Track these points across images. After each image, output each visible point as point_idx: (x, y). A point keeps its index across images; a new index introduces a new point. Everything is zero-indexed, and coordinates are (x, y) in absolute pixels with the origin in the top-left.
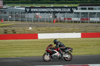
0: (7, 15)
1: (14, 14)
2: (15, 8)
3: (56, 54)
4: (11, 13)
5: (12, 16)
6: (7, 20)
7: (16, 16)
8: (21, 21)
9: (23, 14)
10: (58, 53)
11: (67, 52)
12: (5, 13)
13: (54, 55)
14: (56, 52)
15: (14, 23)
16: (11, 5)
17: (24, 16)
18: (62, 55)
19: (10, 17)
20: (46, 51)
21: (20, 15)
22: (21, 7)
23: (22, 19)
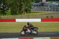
0: (48, 7)
1: (52, 7)
2: (53, 3)
3: (28, 31)
4: (51, 6)
5: (51, 8)
6: (48, 11)
7: (53, 8)
8: (56, 11)
9: (57, 7)
10: (29, 30)
11: (35, 30)
12: (47, 6)
13: (27, 31)
14: (28, 30)
15: (52, 12)
16: (51, 2)
17: (58, 8)
18: (32, 31)
19: (50, 9)
20: (23, 29)
21: (56, 7)
22: (57, 3)
23: (57, 10)
